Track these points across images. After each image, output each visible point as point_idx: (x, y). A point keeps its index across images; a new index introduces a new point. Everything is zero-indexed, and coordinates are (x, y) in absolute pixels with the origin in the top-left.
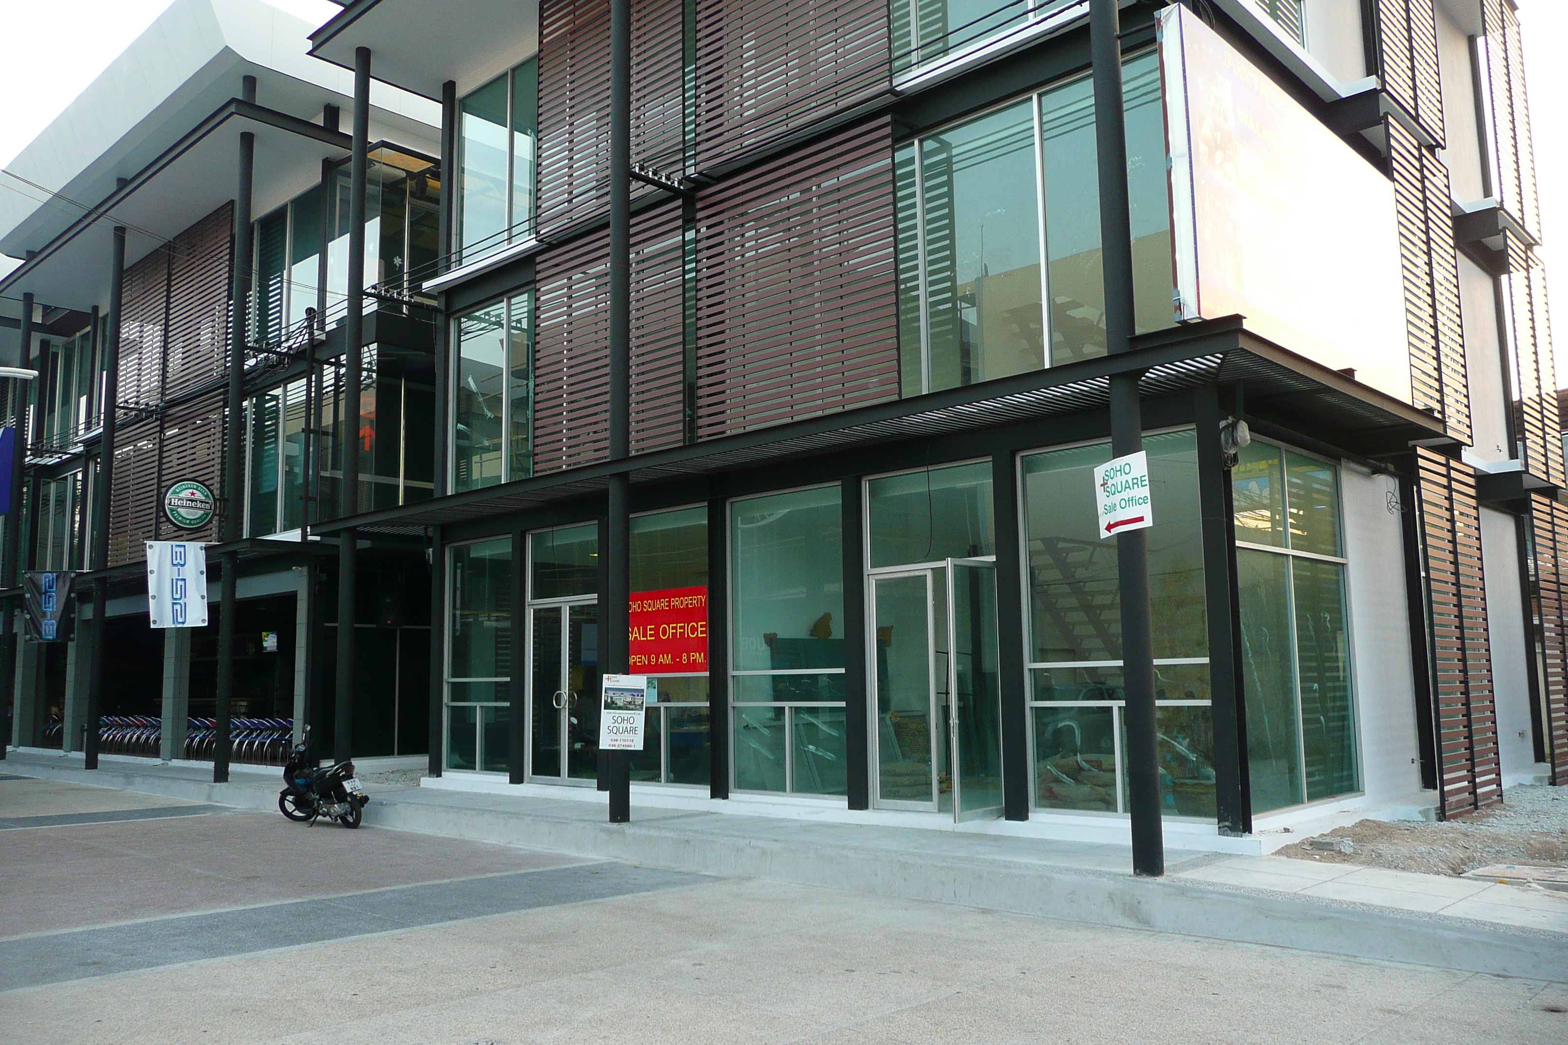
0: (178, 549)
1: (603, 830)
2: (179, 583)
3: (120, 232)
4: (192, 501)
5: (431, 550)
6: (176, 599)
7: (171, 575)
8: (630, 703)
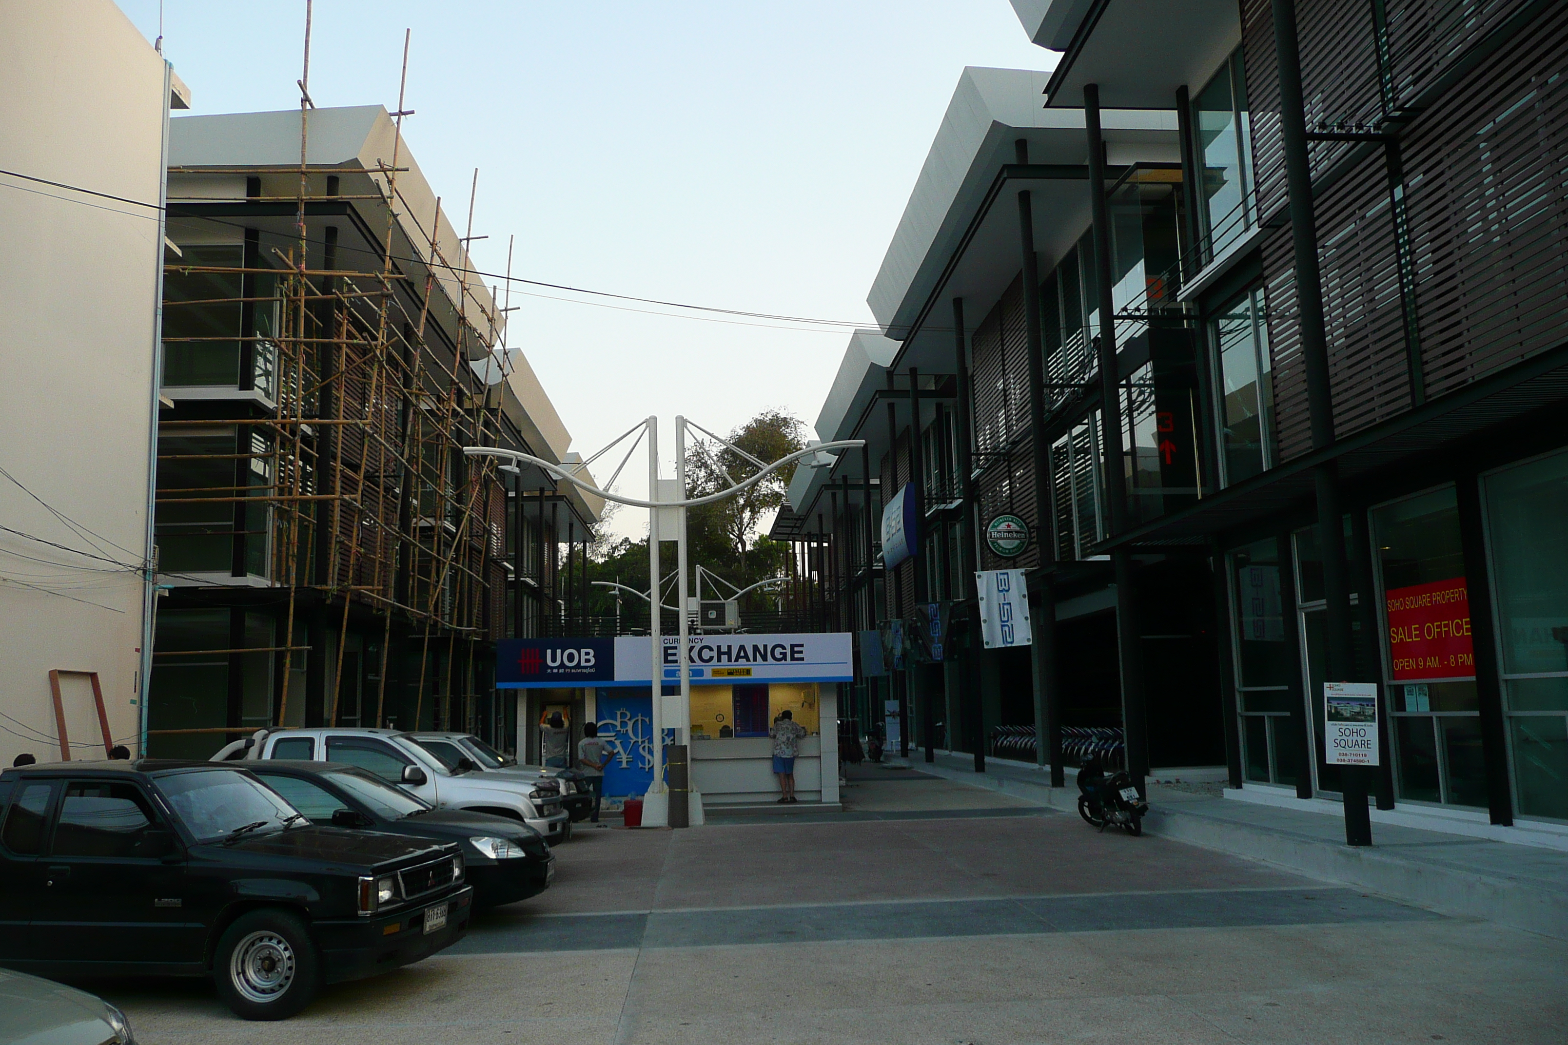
0: (1002, 577)
1: (1341, 852)
2: (1006, 607)
3: (958, 303)
4: (1009, 532)
5: (1211, 558)
6: (1004, 622)
7: (999, 599)
8: (1358, 713)
